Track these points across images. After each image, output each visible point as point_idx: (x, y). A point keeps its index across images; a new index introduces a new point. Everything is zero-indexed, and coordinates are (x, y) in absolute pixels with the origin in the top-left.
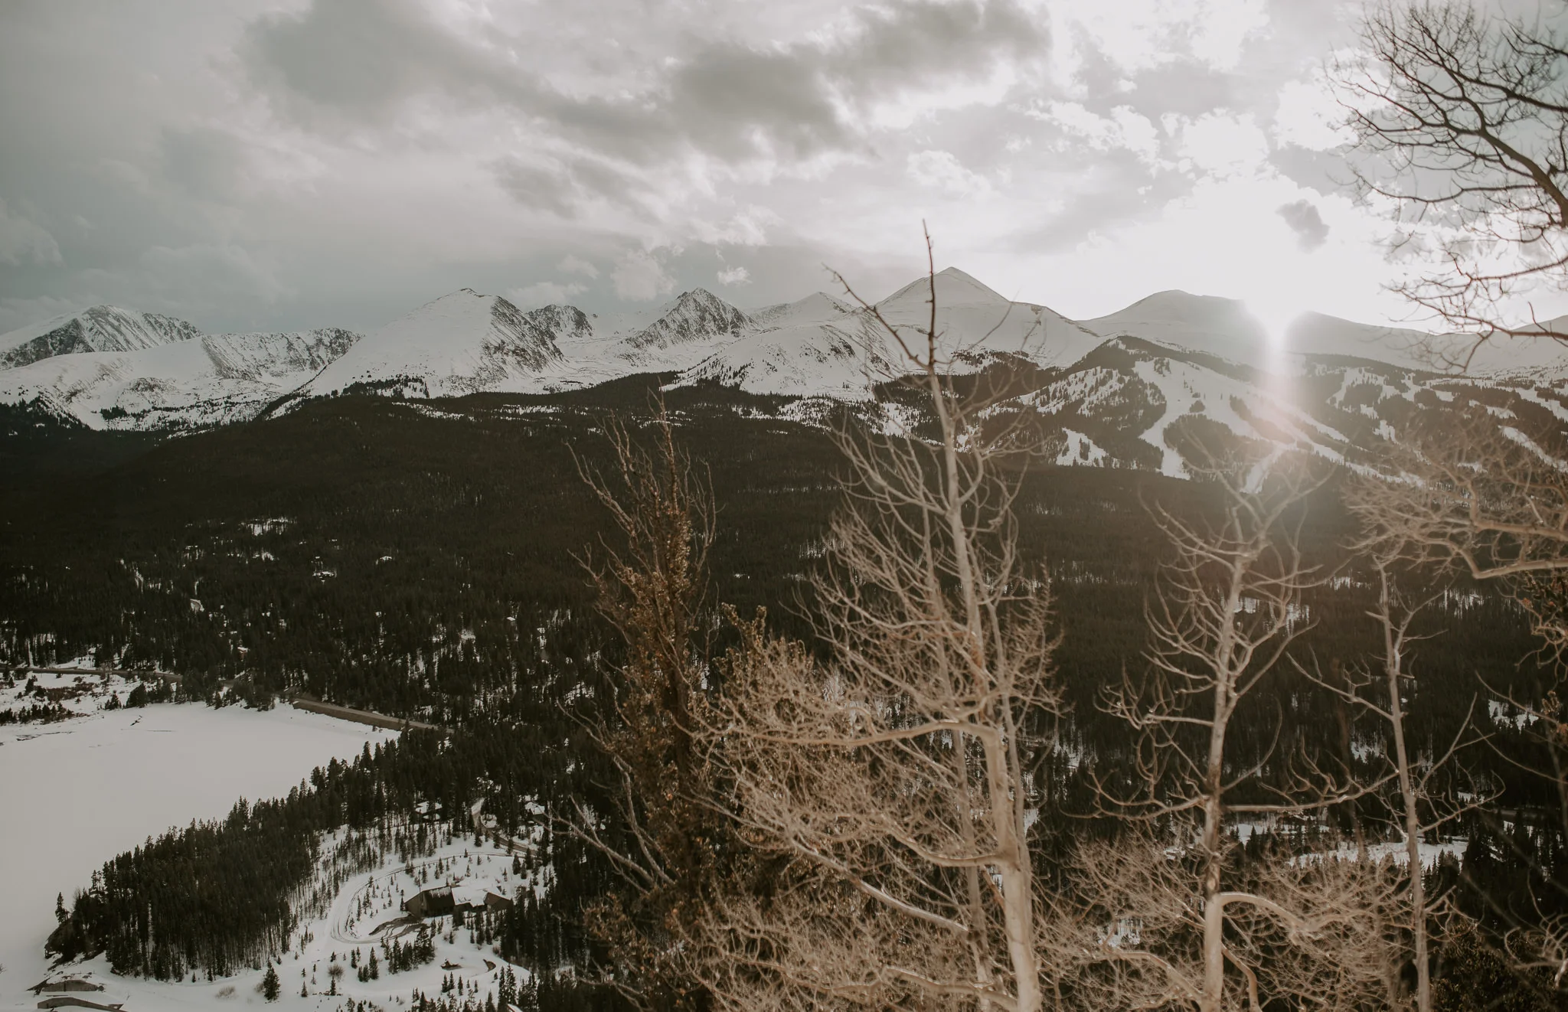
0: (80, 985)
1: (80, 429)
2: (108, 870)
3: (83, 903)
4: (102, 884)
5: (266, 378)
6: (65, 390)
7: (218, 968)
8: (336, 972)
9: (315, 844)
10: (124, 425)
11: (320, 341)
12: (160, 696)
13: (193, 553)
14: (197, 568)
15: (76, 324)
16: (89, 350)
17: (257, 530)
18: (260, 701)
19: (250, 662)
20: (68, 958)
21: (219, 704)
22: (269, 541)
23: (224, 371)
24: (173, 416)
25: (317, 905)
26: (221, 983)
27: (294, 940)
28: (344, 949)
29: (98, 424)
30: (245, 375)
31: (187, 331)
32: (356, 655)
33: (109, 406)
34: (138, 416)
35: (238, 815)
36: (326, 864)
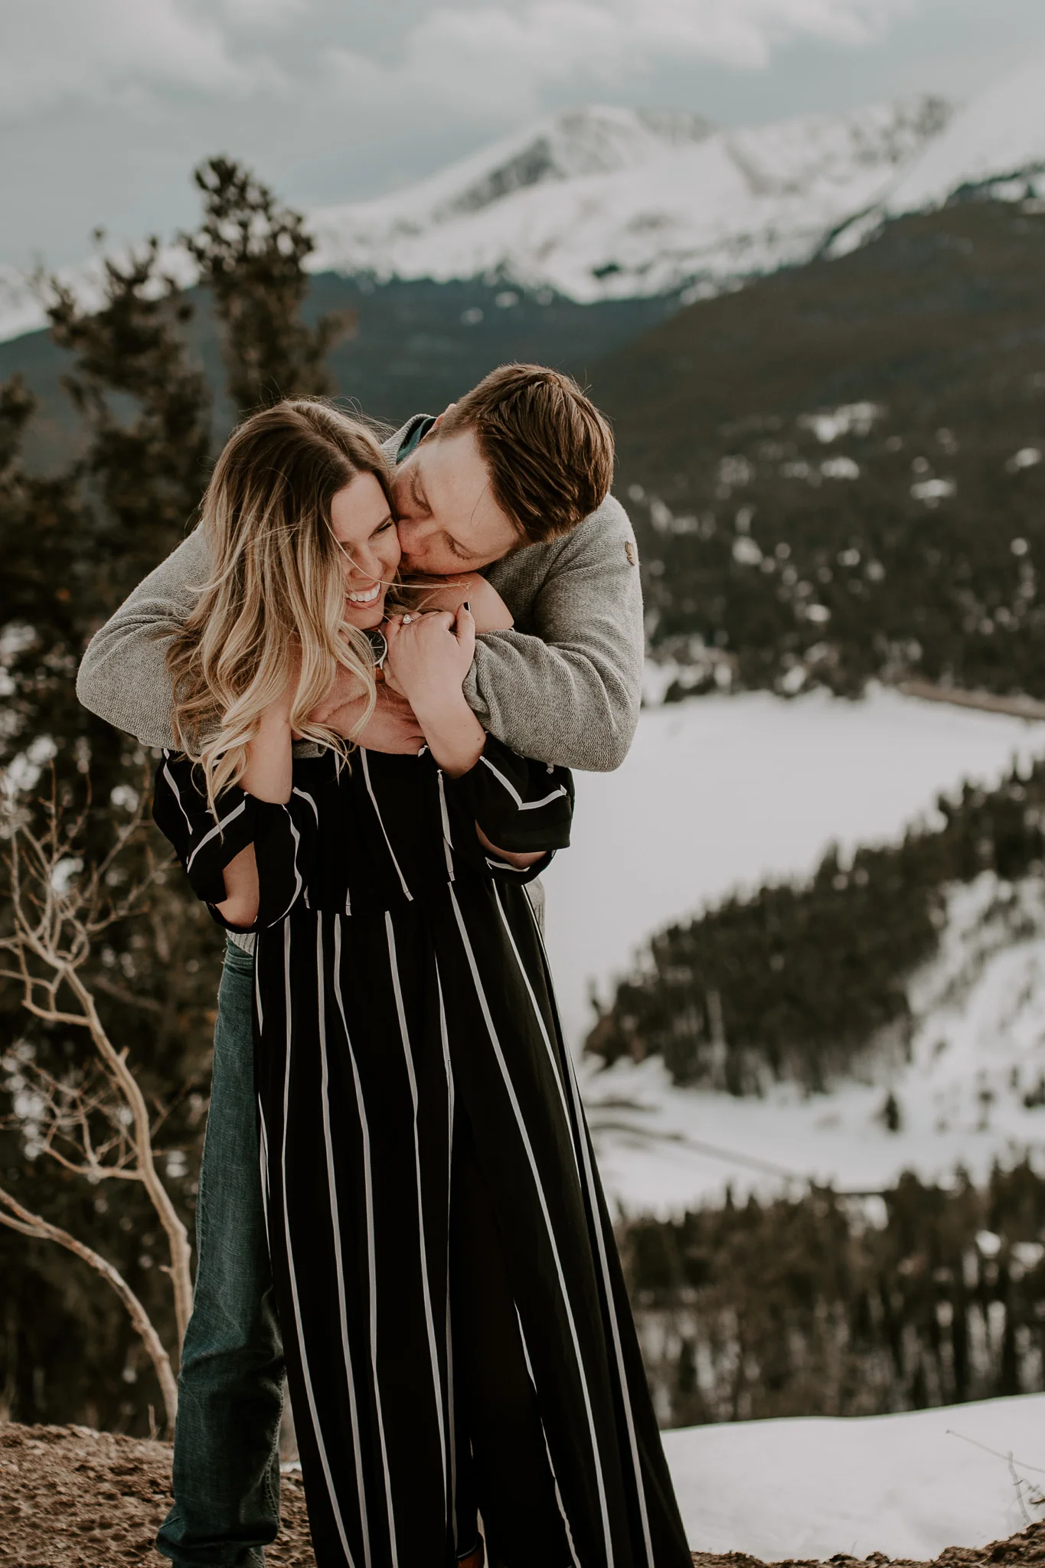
0: (627, 1105)
1: (562, 303)
2: (655, 947)
3: (626, 994)
4: (648, 964)
5: (822, 188)
6: (537, 239)
7: (815, 1083)
8: (986, 1097)
9: (942, 904)
10: (621, 287)
11: (900, 123)
12: (706, 687)
13: (734, 472)
14: (742, 495)
15: (542, 145)
16: (561, 176)
17: (828, 428)
18: (848, 689)
19: (833, 632)
20: (609, 1063)
21: (788, 696)
22: (846, 445)
23: (758, 185)
24: (691, 266)
25: (954, 994)
26: (821, 1106)
27: (922, 1046)
28: (998, 1064)
29: (584, 290)
30: (792, 189)
31: (700, 130)
32: (991, 613)
33: (600, 259)
34: (643, 270)
35: (829, 867)
36: (965, 937)
